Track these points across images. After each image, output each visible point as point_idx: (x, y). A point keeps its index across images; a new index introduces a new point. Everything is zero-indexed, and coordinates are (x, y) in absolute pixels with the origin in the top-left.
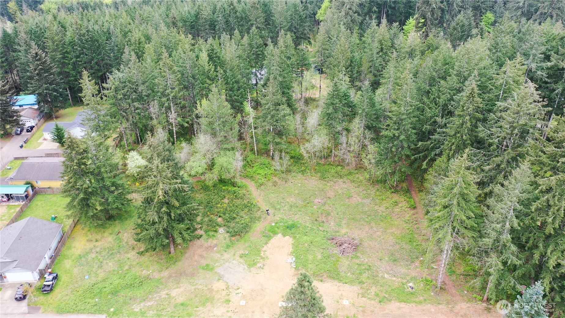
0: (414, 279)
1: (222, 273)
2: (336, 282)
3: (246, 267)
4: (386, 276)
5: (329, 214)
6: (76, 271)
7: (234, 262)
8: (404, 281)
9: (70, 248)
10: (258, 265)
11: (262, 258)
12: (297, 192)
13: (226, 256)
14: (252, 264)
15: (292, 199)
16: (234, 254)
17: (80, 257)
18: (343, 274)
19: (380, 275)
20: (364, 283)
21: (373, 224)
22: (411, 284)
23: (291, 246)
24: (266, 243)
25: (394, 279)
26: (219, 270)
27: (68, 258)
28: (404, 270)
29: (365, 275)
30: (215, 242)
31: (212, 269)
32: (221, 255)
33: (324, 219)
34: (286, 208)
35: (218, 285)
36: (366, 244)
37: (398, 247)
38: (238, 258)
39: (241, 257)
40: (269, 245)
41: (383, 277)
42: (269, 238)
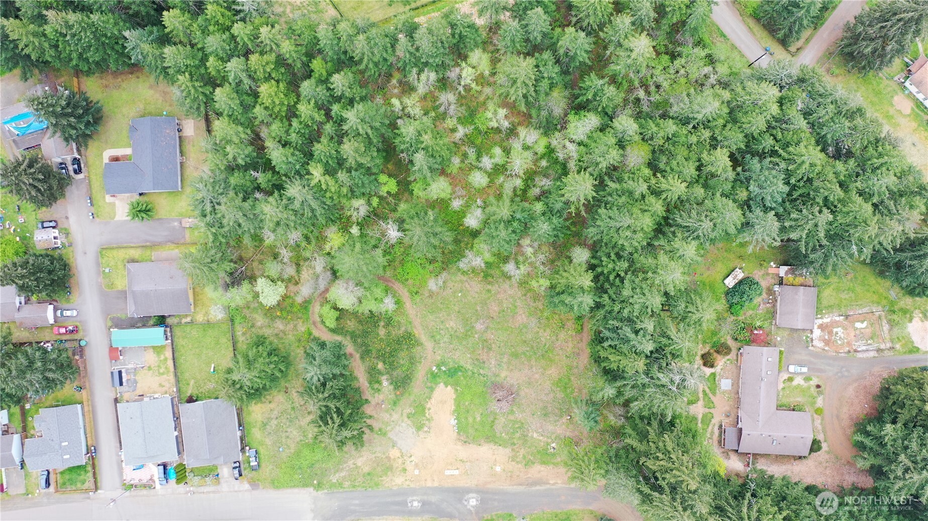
0: (558, 437)
1: (395, 439)
2: (492, 445)
3: (414, 430)
4: (535, 435)
5: (490, 349)
6: (268, 441)
7: (403, 424)
8: (550, 440)
9: (249, 414)
10: (426, 429)
11: (428, 420)
12: (456, 308)
13: (395, 416)
14: (419, 428)
15: (452, 323)
16: (402, 414)
17: (264, 425)
18: (498, 435)
19: (530, 435)
20: (515, 445)
21: (533, 362)
22: (554, 445)
23: (453, 402)
24: (430, 398)
25: (541, 438)
26: (390, 435)
27: (254, 427)
28: (551, 428)
29: (518, 435)
30: (381, 397)
31: (385, 434)
32: (390, 415)
33: (485, 358)
34: (445, 339)
35: (394, 453)
36: (522, 393)
37: (552, 395)
38: (406, 419)
39: (409, 418)
40: (433, 401)
41: (532, 437)
42: (432, 389)
